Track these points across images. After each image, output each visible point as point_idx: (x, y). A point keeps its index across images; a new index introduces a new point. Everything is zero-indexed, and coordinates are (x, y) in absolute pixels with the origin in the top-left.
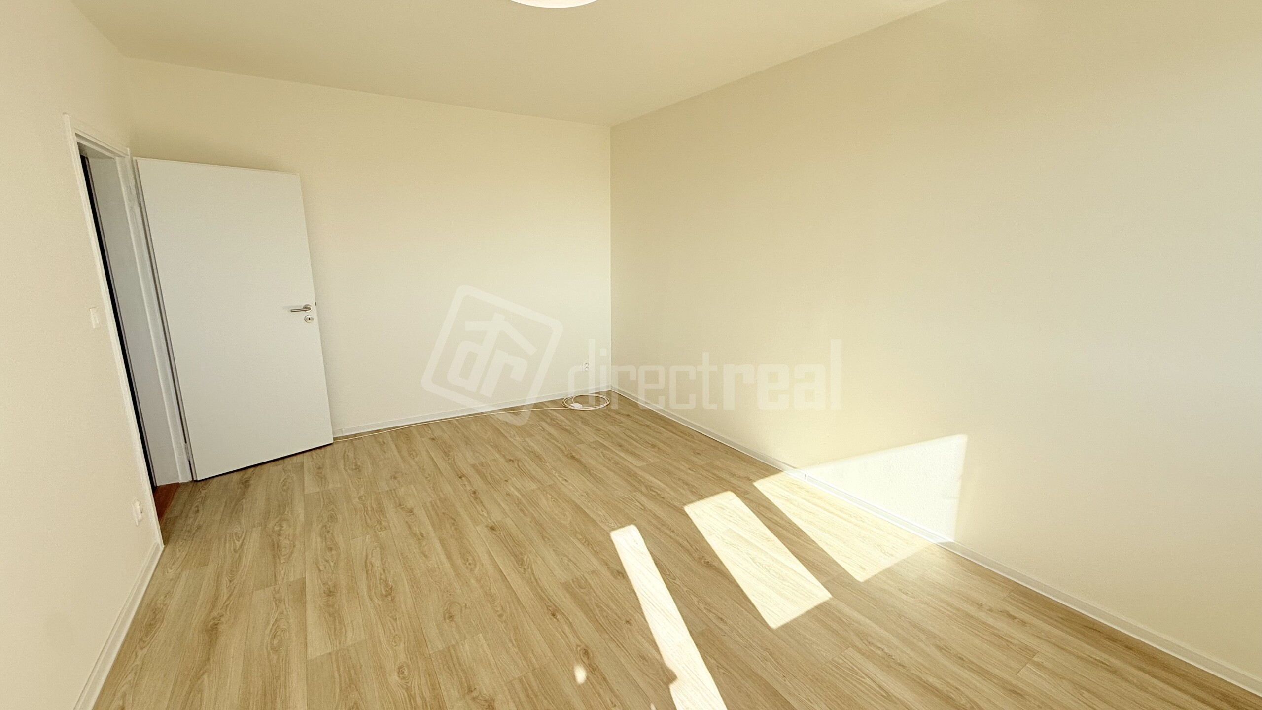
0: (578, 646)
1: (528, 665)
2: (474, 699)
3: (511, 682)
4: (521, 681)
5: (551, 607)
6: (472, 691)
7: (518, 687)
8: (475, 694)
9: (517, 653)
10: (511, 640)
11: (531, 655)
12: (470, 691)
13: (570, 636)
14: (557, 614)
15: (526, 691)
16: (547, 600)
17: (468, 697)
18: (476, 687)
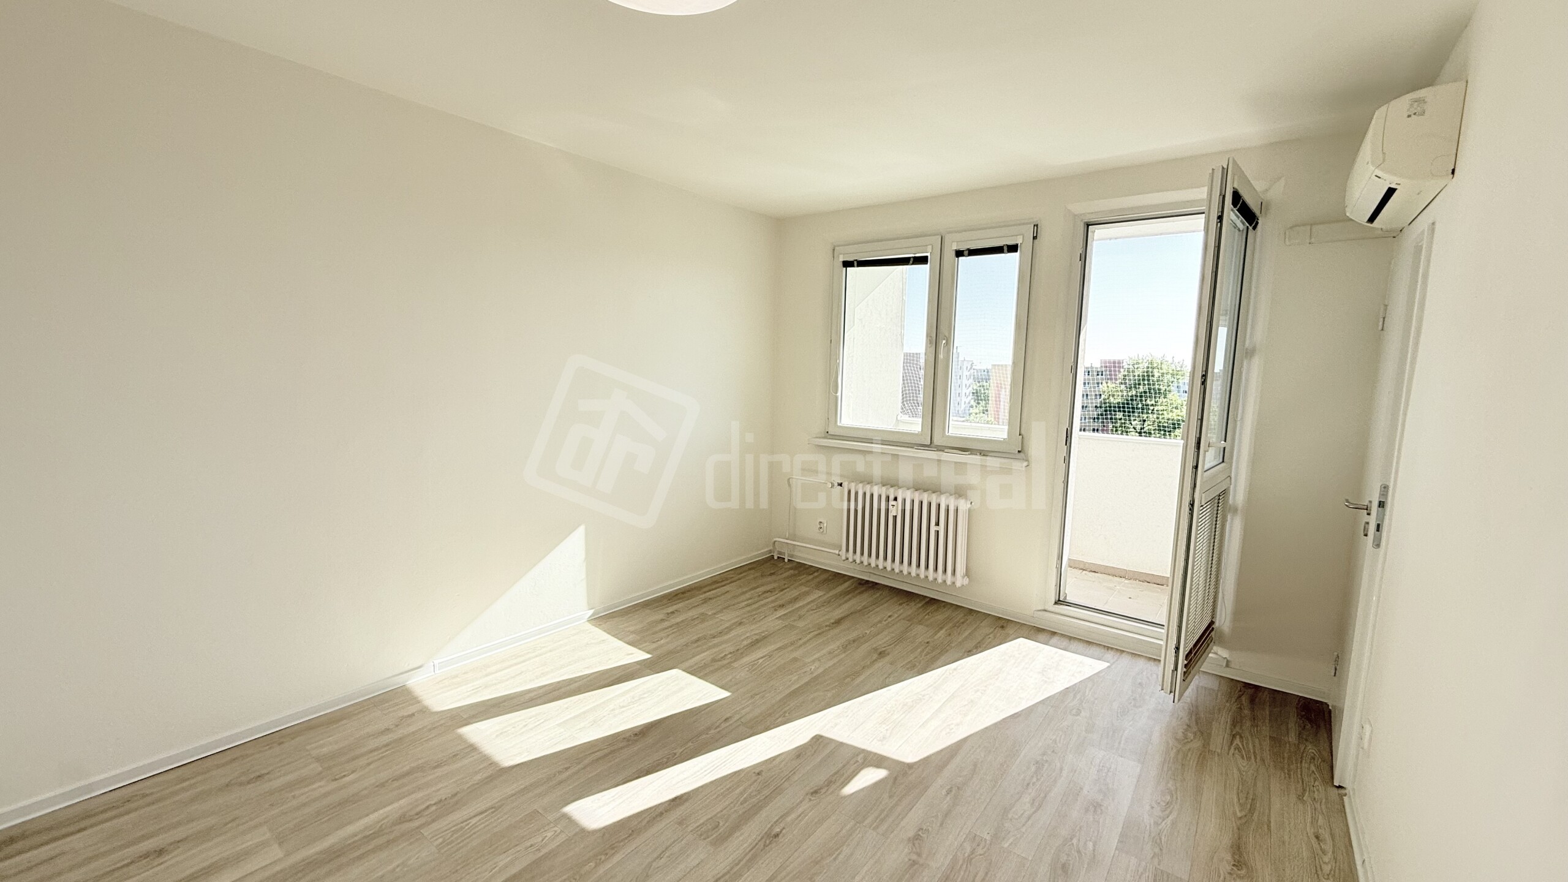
0: (810, 800)
1: (856, 829)
2: (919, 855)
3: (883, 835)
4: (877, 827)
5: (765, 842)
6: (913, 861)
7: (884, 827)
8: (914, 857)
9: (849, 845)
10: (835, 859)
11: (844, 831)
12: (914, 863)
13: (800, 810)
14: (773, 834)
15: (883, 820)
16: (754, 850)
17: (921, 861)
18: (906, 860)
